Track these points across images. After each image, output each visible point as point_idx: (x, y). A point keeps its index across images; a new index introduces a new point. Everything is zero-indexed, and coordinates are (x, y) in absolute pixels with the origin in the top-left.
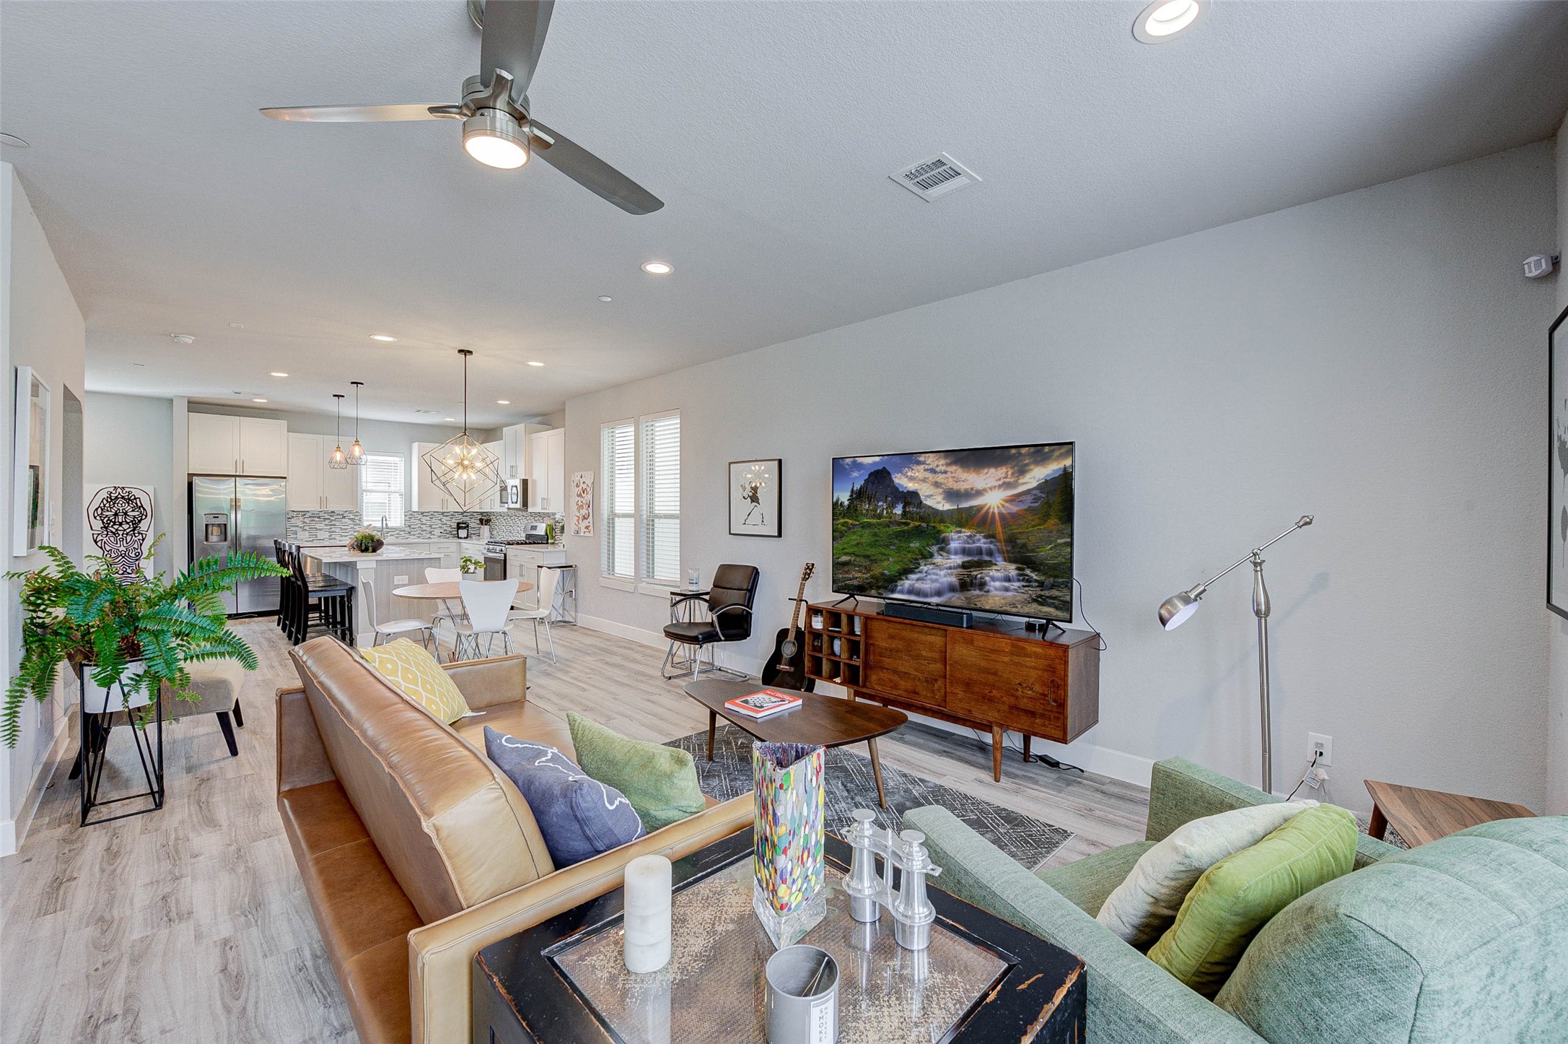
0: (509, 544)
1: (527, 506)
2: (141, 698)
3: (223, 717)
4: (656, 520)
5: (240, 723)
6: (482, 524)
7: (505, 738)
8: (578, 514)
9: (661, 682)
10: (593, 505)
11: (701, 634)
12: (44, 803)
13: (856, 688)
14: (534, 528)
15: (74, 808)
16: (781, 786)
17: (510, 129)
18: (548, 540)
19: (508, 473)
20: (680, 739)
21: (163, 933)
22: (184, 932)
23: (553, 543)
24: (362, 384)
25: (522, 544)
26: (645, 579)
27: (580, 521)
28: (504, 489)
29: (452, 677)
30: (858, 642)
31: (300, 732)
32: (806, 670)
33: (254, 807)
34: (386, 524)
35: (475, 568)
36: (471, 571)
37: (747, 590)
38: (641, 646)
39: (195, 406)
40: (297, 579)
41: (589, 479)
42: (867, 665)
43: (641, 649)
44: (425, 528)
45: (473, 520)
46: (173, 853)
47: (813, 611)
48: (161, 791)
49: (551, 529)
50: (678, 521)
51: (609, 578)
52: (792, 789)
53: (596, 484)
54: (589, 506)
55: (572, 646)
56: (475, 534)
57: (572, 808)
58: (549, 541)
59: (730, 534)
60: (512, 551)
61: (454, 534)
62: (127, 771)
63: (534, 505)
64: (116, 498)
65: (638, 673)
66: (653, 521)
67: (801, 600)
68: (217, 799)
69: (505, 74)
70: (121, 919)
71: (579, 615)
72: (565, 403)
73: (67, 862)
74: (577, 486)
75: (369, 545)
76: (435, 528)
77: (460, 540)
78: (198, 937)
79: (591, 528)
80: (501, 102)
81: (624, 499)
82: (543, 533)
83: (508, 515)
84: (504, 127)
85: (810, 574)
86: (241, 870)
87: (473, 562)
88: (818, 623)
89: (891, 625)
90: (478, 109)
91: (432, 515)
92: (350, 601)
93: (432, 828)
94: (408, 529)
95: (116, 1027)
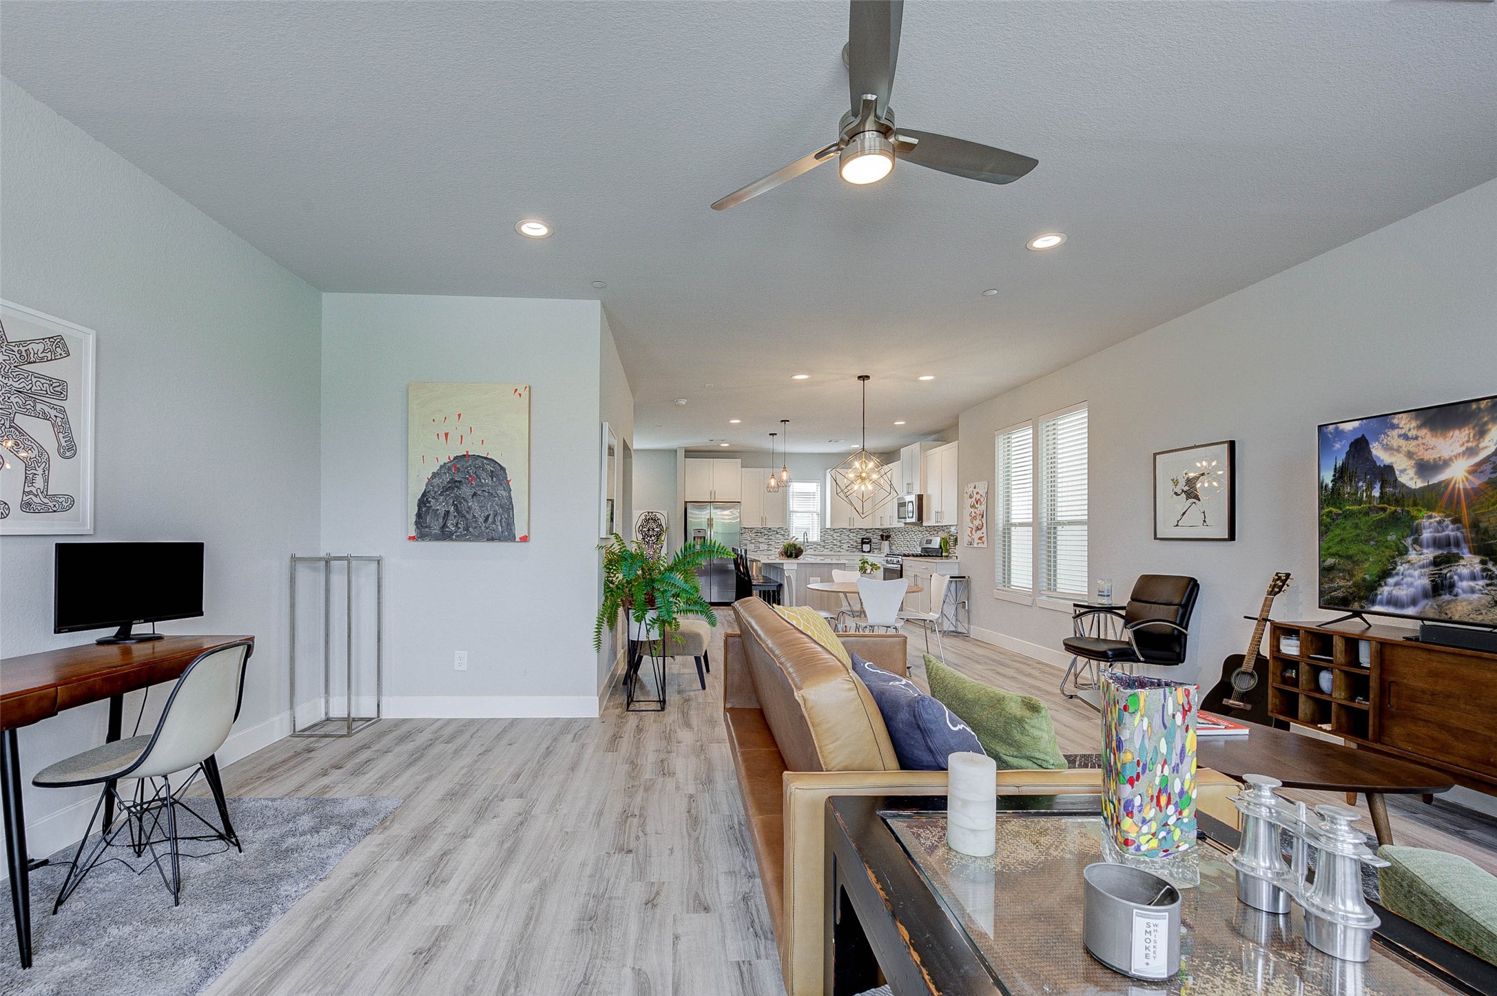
0: (905, 555)
1: (922, 520)
2: (655, 635)
3: (697, 659)
4: (1059, 528)
5: (708, 670)
6: (883, 540)
7: (868, 663)
8: (971, 525)
9: (1060, 699)
10: (987, 516)
11: (1110, 650)
12: (612, 695)
13: (1360, 741)
14: (929, 542)
15: (624, 701)
16: (1126, 708)
17: (877, 144)
18: (942, 553)
19: (905, 490)
20: (1076, 756)
21: (660, 779)
22: (670, 784)
23: (947, 556)
24: (788, 421)
25: (917, 556)
26: (1044, 592)
27: (974, 531)
28: (902, 505)
29: (844, 643)
30: (1367, 678)
31: (736, 666)
32: (1270, 707)
33: (712, 722)
34: (807, 539)
35: (872, 569)
36: (868, 571)
37: (1179, 605)
38: (1040, 663)
39: (690, 453)
40: (745, 576)
41: (982, 488)
42: (1381, 710)
43: (1040, 666)
44: (836, 543)
45: (875, 536)
46: (668, 737)
47: (1283, 631)
48: (664, 701)
49: (945, 541)
50: (1086, 527)
51: (1003, 591)
52: (1142, 716)
53: (990, 494)
54: (983, 517)
55: (963, 654)
56: (876, 549)
57: (915, 716)
58: (944, 554)
59: (1156, 538)
60: (907, 562)
61: (859, 549)
62: (649, 687)
63: (929, 519)
64: (649, 519)
65: (1032, 687)
66: (1055, 528)
67: (1266, 620)
68: (693, 713)
69: (870, 97)
70: (641, 765)
71: (972, 627)
72: (958, 416)
73: (620, 727)
74: (971, 497)
75: (793, 552)
76: (844, 543)
77: (864, 554)
78: (677, 788)
79: (985, 539)
80: (870, 124)
81: (1021, 509)
82: (937, 547)
83: (906, 531)
84: (872, 144)
85: (1283, 586)
86: (703, 757)
87: (870, 564)
88: (1290, 647)
89: (1434, 657)
90: (851, 138)
91: (841, 531)
92: (779, 595)
93: (801, 698)
94: (823, 544)
95: (636, 820)
